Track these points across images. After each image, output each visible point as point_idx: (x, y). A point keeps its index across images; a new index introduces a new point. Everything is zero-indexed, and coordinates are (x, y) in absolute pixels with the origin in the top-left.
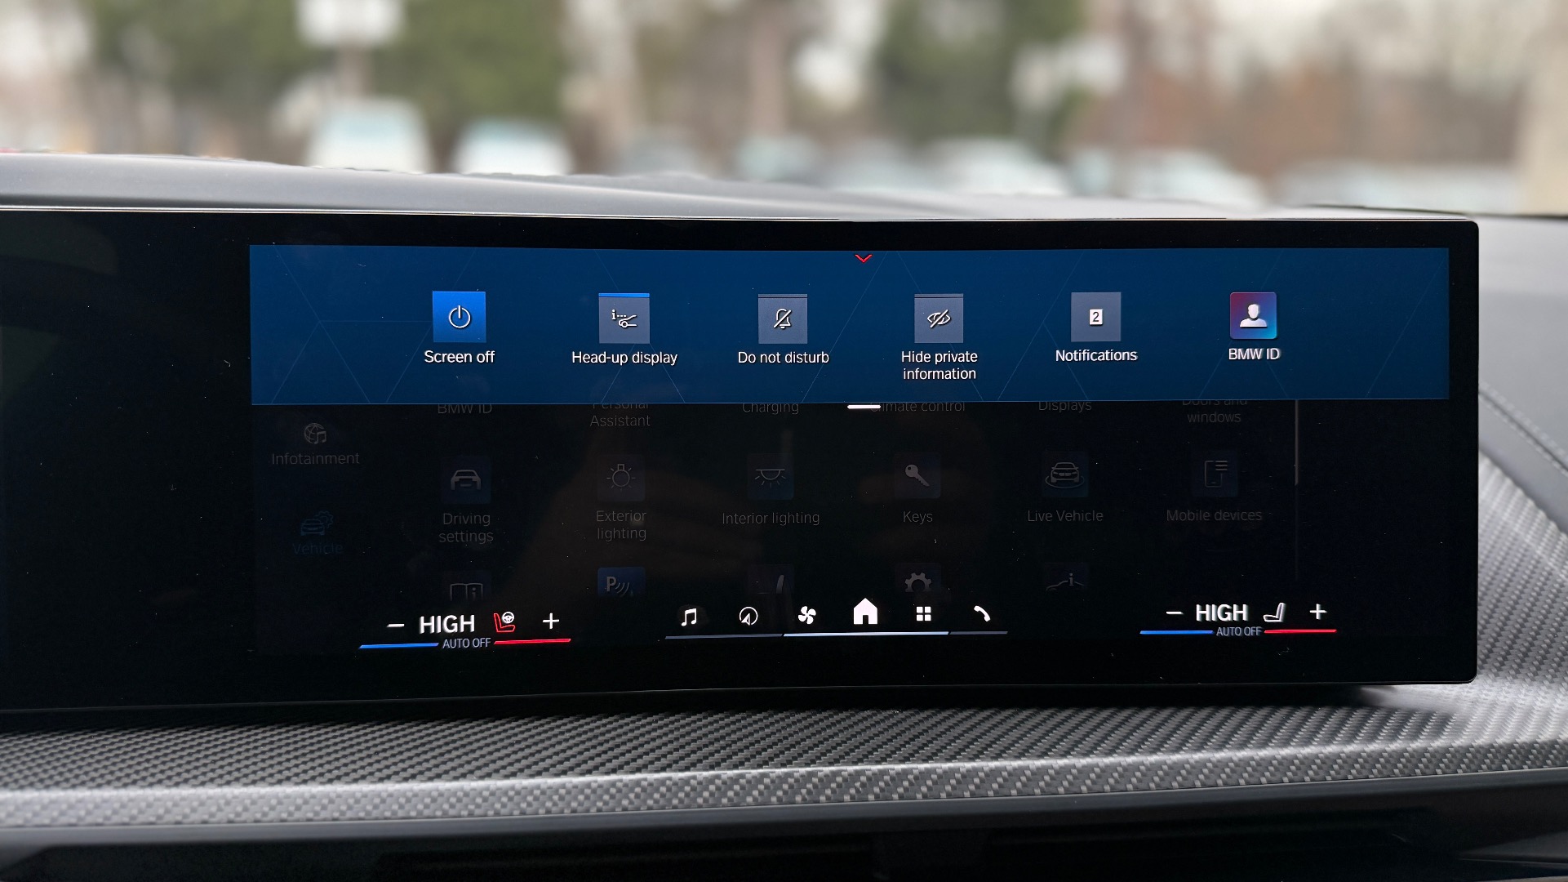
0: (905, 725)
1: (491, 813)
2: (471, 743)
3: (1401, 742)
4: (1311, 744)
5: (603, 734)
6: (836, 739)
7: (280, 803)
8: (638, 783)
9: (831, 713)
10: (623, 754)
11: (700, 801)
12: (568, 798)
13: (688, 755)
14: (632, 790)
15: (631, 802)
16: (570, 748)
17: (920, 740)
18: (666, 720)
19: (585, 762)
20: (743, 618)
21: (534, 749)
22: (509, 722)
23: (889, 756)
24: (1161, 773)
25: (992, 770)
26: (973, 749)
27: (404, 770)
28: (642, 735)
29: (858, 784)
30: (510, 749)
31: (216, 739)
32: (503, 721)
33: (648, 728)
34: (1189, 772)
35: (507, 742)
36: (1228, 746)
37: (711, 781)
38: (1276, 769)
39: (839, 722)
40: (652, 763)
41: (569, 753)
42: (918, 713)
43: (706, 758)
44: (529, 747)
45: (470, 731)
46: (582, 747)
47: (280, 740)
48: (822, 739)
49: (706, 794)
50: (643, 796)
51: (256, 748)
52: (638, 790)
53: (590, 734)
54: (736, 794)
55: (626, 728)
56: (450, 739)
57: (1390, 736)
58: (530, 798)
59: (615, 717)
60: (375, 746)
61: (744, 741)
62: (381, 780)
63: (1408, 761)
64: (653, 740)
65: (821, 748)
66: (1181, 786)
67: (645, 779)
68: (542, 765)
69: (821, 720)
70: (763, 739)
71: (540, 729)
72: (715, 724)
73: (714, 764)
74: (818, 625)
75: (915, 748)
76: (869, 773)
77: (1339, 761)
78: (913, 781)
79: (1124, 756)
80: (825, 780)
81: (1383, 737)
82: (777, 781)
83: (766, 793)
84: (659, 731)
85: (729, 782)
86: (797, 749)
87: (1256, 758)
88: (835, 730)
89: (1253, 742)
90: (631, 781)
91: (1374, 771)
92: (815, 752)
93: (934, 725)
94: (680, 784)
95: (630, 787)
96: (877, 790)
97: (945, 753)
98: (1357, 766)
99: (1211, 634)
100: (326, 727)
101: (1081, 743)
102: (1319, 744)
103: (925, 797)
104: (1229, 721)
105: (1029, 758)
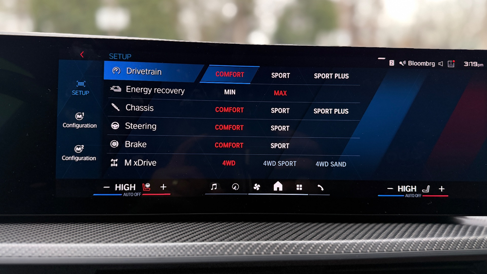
0: (293, 227)
1: (138, 255)
2: (132, 231)
3: (474, 236)
4: (442, 236)
5: (181, 228)
6: (267, 232)
7: (59, 250)
8: (193, 246)
9: (265, 223)
10: (188, 235)
11: (217, 253)
12: (167, 251)
13: (212, 236)
14: (191, 248)
15: (191, 253)
16: (169, 233)
17: (298, 233)
18: (205, 224)
19: (174, 238)
20: (233, 188)
21: (155, 233)
22: (147, 224)
23: (287, 238)
25: (326, 244)
26: (318, 236)
27: (107, 239)
28: (196, 229)
29: (276, 248)
30: (146, 233)
31: (39, 227)
32: (145, 223)
33: (198, 227)
34: (398, 246)
35: (145, 230)
36: (411, 236)
37: (221, 245)
38: (430, 245)
39: (268, 226)
40: (199, 238)
41: (168, 235)
42: (297, 224)
43: (219, 237)
44: (153, 232)
45: (132, 227)
46: (173, 233)
47: (62, 228)
48: (262, 232)
49: (219, 250)
50: (195, 250)
51: (53, 230)
52: (193, 248)
53: (176, 229)
54: (231, 251)
55: (190, 227)
56: (124, 229)
57: (470, 234)
58: (153, 251)
59: (186, 223)
60: (97, 230)
61: (233, 232)
62: (98, 242)
63: (478, 243)
64: (200, 231)
65: (262, 235)
66: (395, 251)
67: (196, 245)
68: (158, 239)
69: (262, 225)
70: (240, 231)
71: (158, 226)
72: (223, 226)
73: (222, 239)
74: (261, 190)
75: (297, 235)
76: (280, 244)
77: (453, 243)
78: (297, 247)
79: (374, 239)
80: (264, 246)
81: (467, 234)
82: (246, 246)
83: (241, 250)
84: (202, 228)
85: (228, 246)
86: (253, 235)
87: (422, 241)
88: (266, 228)
89: (420, 235)
90: (191, 245)
91: (466, 247)
92: (260, 236)
93: (303, 228)
94: (209, 246)
95: (191, 247)
96: (283, 250)
97: (308, 237)
98: (459, 245)
99: (403, 197)
100: (80, 224)
101: (358, 235)
102: (445, 237)
103: (301, 253)
104: (411, 228)
105: (339, 240)
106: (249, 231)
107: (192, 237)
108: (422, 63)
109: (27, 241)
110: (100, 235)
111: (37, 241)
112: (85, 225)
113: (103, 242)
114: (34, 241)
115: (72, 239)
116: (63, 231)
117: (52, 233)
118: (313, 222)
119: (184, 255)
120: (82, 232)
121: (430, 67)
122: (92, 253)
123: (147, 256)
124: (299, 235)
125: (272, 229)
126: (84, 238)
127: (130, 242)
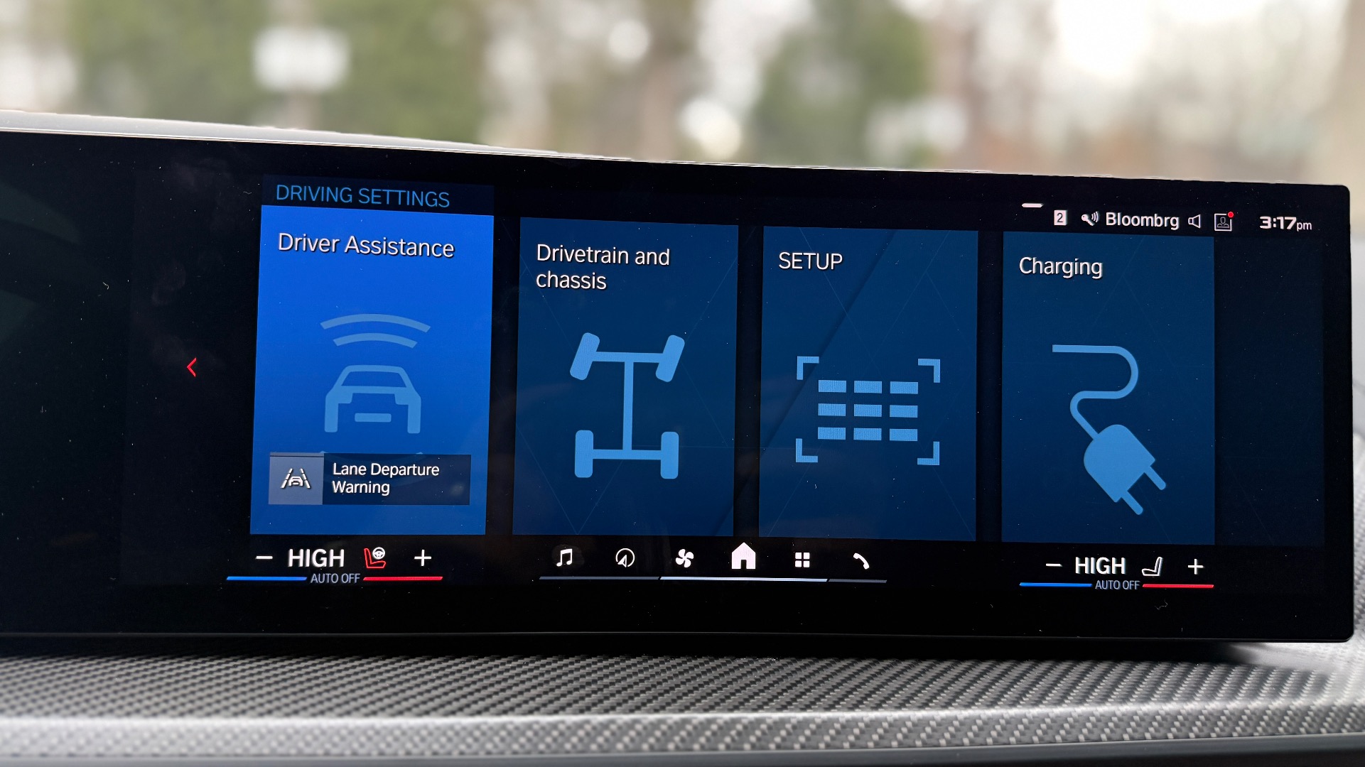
0: (782, 673)
1: (348, 752)
2: (333, 680)
3: (1283, 699)
4: (1194, 700)
5: (471, 675)
6: (711, 685)
7: (126, 736)
8: (503, 726)
9: (707, 660)
10: (490, 696)
11: (568, 746)
12: (429, 739)
13: (557, 699)
14: (497, 733)
15: (496, 746)
16: (436, 688)
17: (797, 688)
18: (537, 663)
19: (449, 703)
20: (619, 560)
21: (399, 688)
22: (376, 661)
23: (766, 704)
24: (1043, 726)
25: (872, 721)
26: (852, 699)
27: (261, 705)
28: (512, 677)
29: (733, 733)
30: (374, 688)
31: (72, 669)
32: (370, 660)
33: (518, 670)
34: (1072, 726)
35: (371, 680)
36: (1109, 700)
37: (580, 726)
38: (1160, 725)
39: (714, 668)
40: (519, 705)
41: (434, 693)
42: (795, 662)
43: (576, 702)
44: (393, 686)
45: (335, 669)
46: (448, 688)
47: (137, 672)
48: (697, 686)
49: (574, 740)
50: (508, 739)
51: (110, 679)
52: (503, 733)
53: (457, 675)
54: (607, 740)
55: (495, 670)
56: (313, 675)
57: (1272, 694)
58: (390, 739)
59: (485, 659)
60: (235, 680)
61: (616, 686)
62: (235, 715)
63: (1292, 719)
64: (523, 682)
65: (695, 694)
66: (1064, 740)
67: (511, 723)
68: (405, 704)
69: (697, 666)
70: (636, 683)
71: (407, 669)
72: (587, 668)
73: (584, 708)
74: (696, 568)
75: (793, 696)
76: (745, 721)
77: (1223, 718)
78: (791, 731)
79: (1007, 708)
80: (699, 727)
81: (1265, 694)
82: (650, 728)
83: (637, 739)
84: (528, 674)
85: (599, 728)
86: (671, 694)
87: (1140, 712)
88: (710, 676)
89: (1134, 696)
90: (496, 724)
91: (1259, 729)
92: (690, 697)
93: (811, 674)
94: (548, 728)
95: (495, 730)
96: (753, 739)
97: (824, 702)
98: (1241, 723)
99: (1090, 587)
100: (188, 660)
101: (962, 695)
102: (1202, 700)
103: (803, 747)
104: (1109, 675)
105: (910, 708)
106: (659, 683)
107: (501, 702)
108: (1143, 218)
109: (37, 712)
110: (244, 693)
111: (65, 712)
112: (204, 662)
113: (250, 713)
114: (57, 711)
115: (164, 706)
116: (140, 681)
117: (108, 687)
118: (841, 658)
119: (476, 753)
120: (193, 685)
121: (1166, 230)
122: (220, 744)
123: (375, 753)
124: (799, 696)
125: (726, 677)
126: (199, 703)
127: (328, 714)
